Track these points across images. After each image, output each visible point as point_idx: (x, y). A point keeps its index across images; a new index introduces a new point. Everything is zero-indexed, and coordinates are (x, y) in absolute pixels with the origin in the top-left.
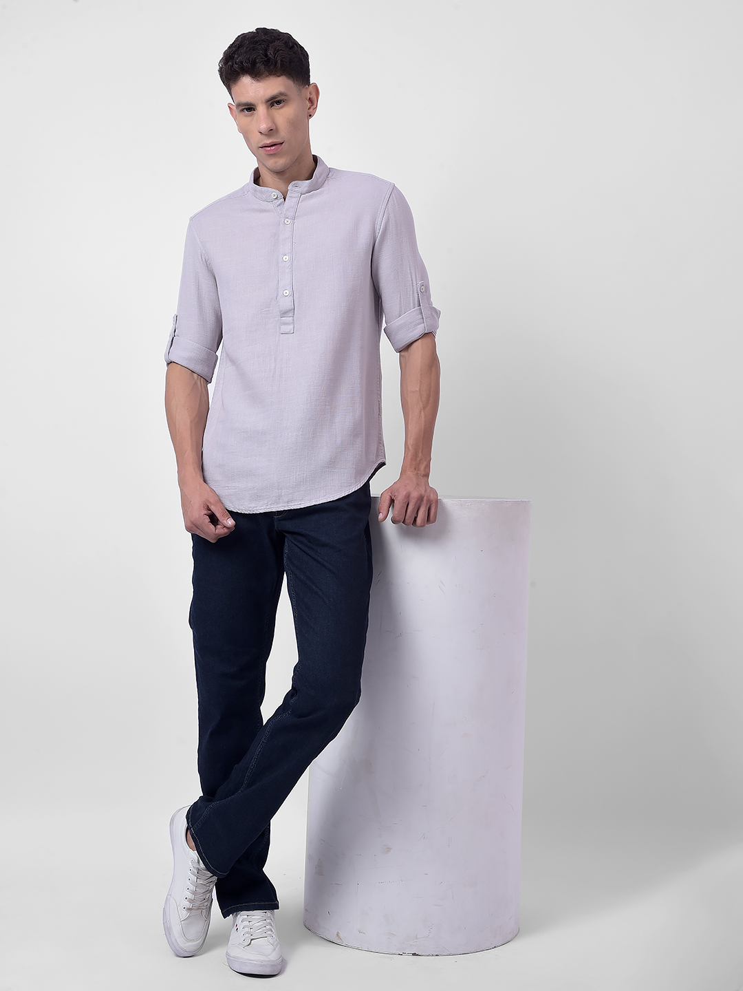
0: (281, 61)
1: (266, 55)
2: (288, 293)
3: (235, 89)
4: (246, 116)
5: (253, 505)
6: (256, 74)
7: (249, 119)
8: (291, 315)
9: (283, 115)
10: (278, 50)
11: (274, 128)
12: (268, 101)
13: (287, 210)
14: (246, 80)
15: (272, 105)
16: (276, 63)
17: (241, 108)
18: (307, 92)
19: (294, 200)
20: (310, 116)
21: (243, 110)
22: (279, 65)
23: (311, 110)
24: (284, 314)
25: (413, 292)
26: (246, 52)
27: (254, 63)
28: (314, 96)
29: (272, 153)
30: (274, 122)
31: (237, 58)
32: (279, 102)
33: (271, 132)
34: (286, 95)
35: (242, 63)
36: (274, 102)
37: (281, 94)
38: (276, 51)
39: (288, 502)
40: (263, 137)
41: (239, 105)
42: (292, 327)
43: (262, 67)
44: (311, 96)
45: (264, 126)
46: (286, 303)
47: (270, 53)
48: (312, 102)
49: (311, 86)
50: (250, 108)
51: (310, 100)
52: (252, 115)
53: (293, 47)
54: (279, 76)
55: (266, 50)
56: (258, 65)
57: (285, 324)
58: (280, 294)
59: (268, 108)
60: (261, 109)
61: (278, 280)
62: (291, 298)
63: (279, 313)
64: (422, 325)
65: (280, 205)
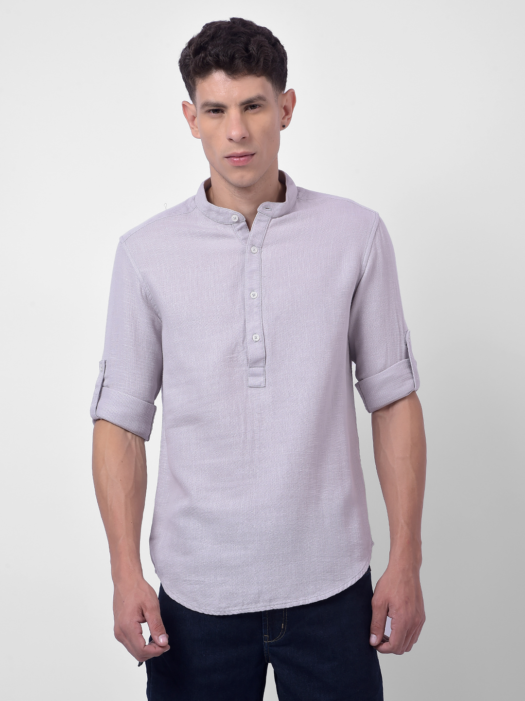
0: (265, 59)
1: (247, 50)
2: (258, 338)
4: (212, 118)
5: (224, 605)
6: (231, 69)
7: (215, 121)
8: (261, 364)
9: (259, 121)
11: (247, 135)
12: (242, 104)
13: (254, 236)
14: (219, 77)
15: (246, 109)
16: (258, 60)
17: (207, 108)
18: (283, 99)
19: (263, 224)
20: (283, 127)
21: (209, 111)
22: (261, 64)
23: (286, 119)
24: (254, 363)
25: (400, 341)
27: (232, 58)
28: (289, 104)
29: (240, 164)
30: (247, 128)
31: (212, 50)
32: (255, 107)
33: (244, 140)
34: (263, 99)
35: (218, 55)
36: (249, 106)
37: (260, 98)
38: (260, 47)
39: (270, 601)
40: (232, 145)
41: (203, 105)
42: (262, 379)
44: (287, 104)
45: (235, 133)
46: (255, 350)
47: (253, 48)
48: (287, 112)
50: (218, 109)
51: (286, 109)
52: (221, 117)
54: (259, 76)
56: (236, 61)
57: (254, 375)
58: (248, 338)
59: (241, 112)
60: (233, 113)
61: (245, 321)
62: (262, 344)
63: (245, 362)
64: (411, 381)
65: (241, 229)
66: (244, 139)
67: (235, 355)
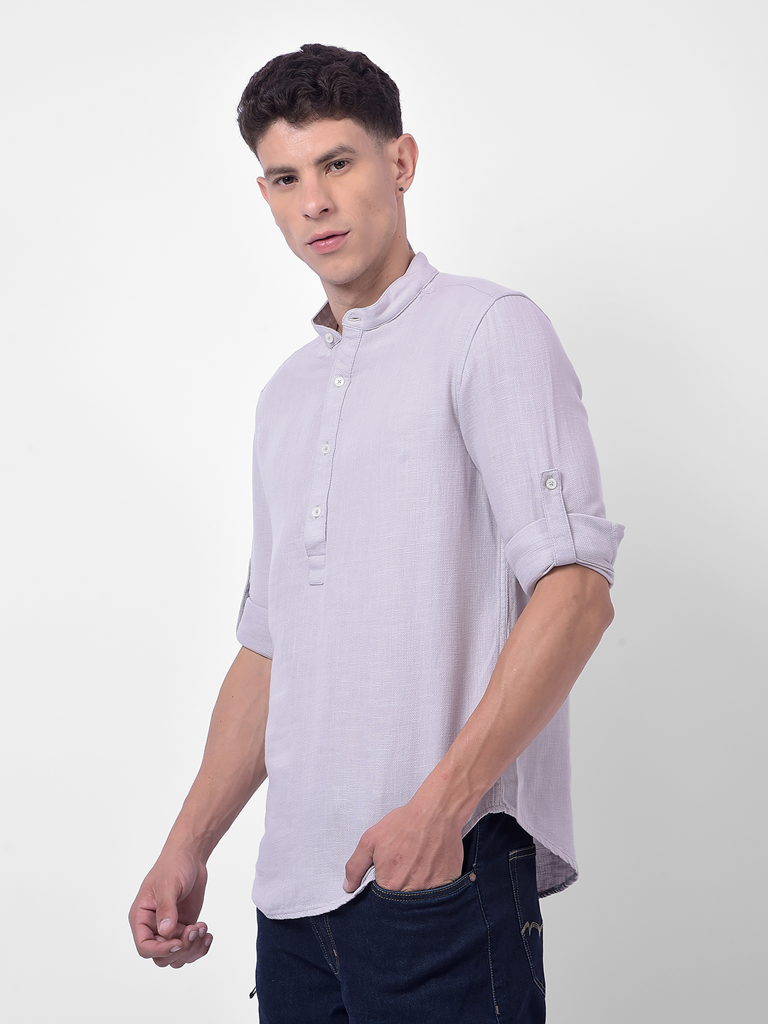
0: (343, 93)
1: (315, 85)
2: (319, 513)
3: (263, 144)
4: (283, 191)
6: (297, 117)
7: (288, 196)
8: (322, 550)
9: (347, 184)
10: (337, 75)
11: (328, 206)
12: (320, 162)
13: (341, 361)
14: (280, 128)
15: (328, 169)
16: (333, 96)
17: (274, 178)
18: (393, 148)
19: (353, 343)
20: (401, 190)
21: (277, 182)
22: (338, 100)
23: (402, 180)
24: (312, 550)
26: (279, 82)
27: (293, 98)
28: (406, 157)
29: (327, 250)
30: (329, 196)
31: (264, 93)
32: (339, 164)
34: (351, 151)
35: (272, 99)
36: (333, 162)
37: (343, 149)
38: (333, 77)
40: (311, 223)
41: (269, 172)
42: (323, 573)
43: (308, 105)
44: (402, 157)
45: (312, 206)
47: (322, 81)
48: (405, 166)
49: (401, 139)
50: (288, 177)
51: (401, 163)
52: (294, 188)
53: (365, 71)
54: (339, 119)
55: (315, 76)
56: (299, 101)
57: (316, 566)
58: (310, 514)
59: (319, 175)
60: (308, 176)
62: (323, 521)
66: (325, 213)
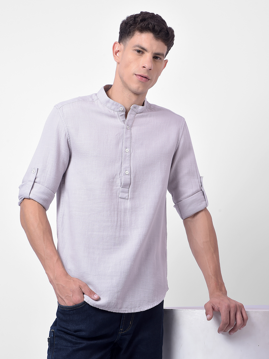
2: (128, 173)
8: (128, 187)
19: (133, 116)
24: (124, 186)
32: (157, 58)
33: (150, 70)
45: (147, 65)
46: (127, 179)
57: (123, 192)
61: (122, 163)
62: (129, 176)
63: (120, 184)
64: (205, 202)
65: (122, 115)
67: (115, 180)
